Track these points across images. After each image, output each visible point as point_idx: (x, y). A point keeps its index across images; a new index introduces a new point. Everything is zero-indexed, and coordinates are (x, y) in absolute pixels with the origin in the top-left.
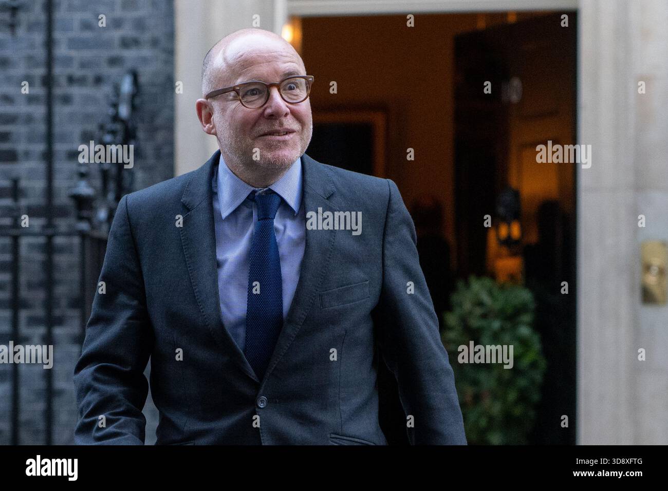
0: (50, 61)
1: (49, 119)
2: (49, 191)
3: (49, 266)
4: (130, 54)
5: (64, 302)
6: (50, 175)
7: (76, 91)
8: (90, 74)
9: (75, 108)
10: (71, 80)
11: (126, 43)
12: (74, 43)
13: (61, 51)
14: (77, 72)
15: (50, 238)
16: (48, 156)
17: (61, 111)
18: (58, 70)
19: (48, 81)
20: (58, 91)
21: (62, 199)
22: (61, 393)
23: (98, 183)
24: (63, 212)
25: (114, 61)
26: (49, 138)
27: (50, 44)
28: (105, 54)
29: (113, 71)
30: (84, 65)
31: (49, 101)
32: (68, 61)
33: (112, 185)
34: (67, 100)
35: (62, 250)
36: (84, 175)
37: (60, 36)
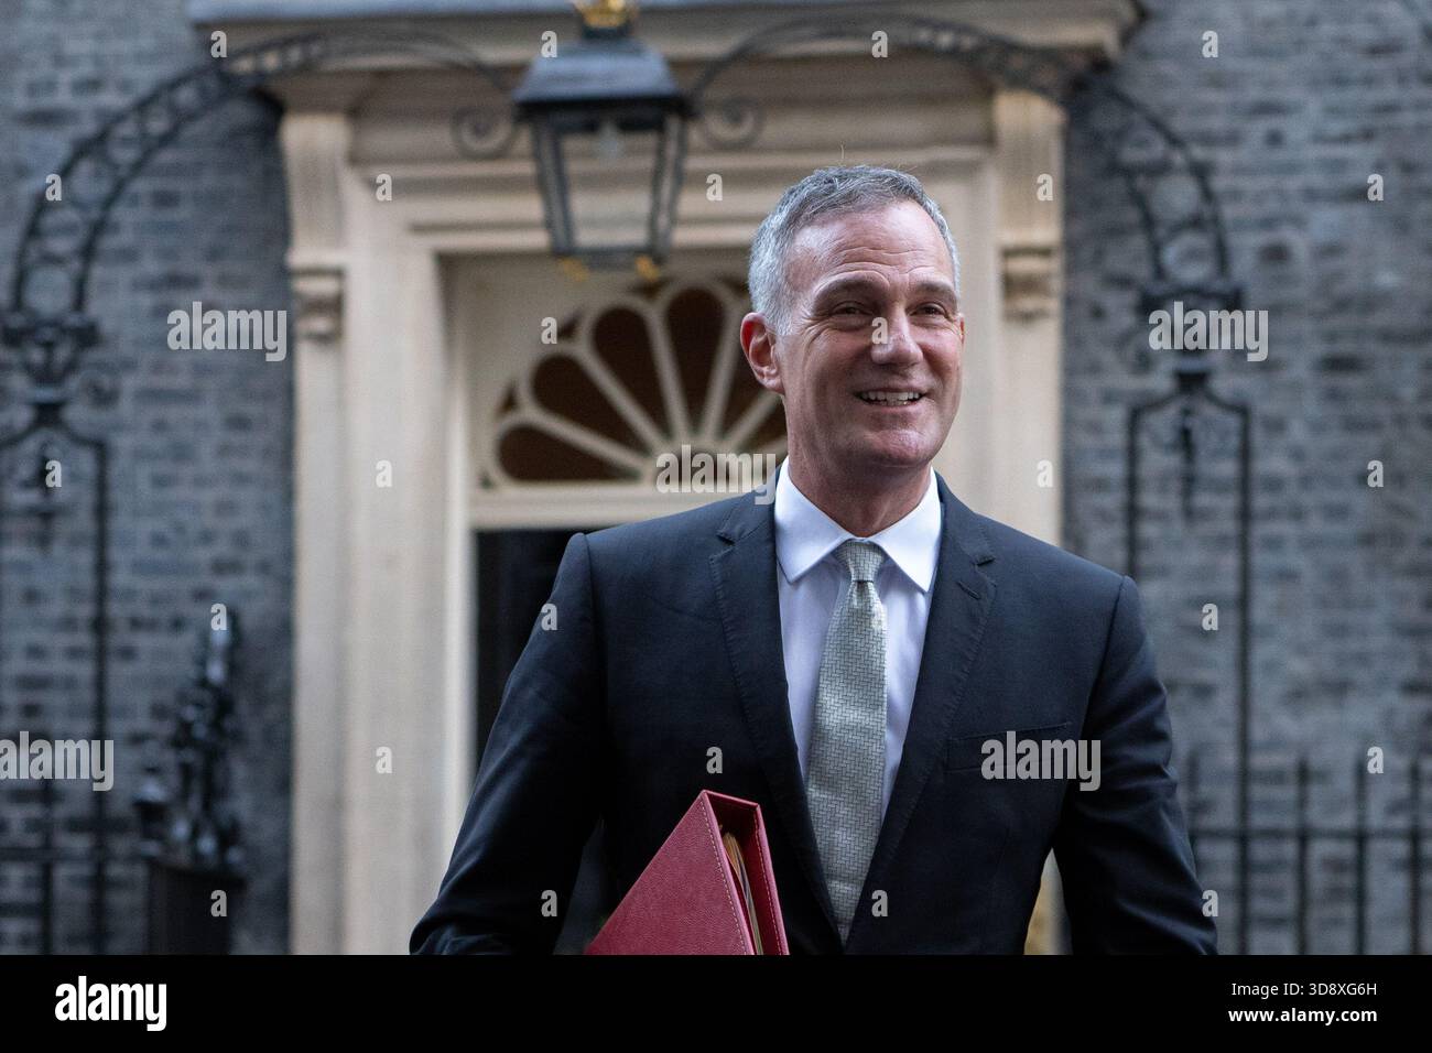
0: (102, 594)
1: (100, 683)
3: (98, 909)
4: (227, 585)
7: (144, 642)
8: (164, 614)
9: (142, 667)
10: (136, 624)
11: (221, 567)
12: (139, 567)
13: (120, 578)
14: (144, 610)
15: (100, 867)
17: (119, 671)
18: (117, 610)
19: (100, 625)
20: (119, 637)
23: (174, 780)
24: (120, 826)
26: (100, 712)
27: (102, 567)
28: (185, 585)
29: (196, 610)
30: (155, 600)
31: (101, 655)
32: (130, 595)
33: (197, 787)
34: (128, 654)
35: (119, 884)
36: (153, 771)
37: (116, 554)
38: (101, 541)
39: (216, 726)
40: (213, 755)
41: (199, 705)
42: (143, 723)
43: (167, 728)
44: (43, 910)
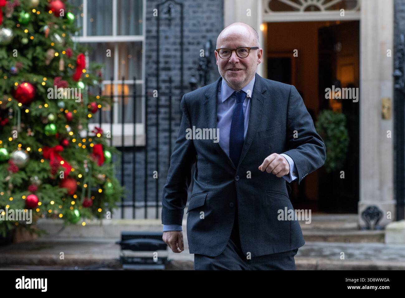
0: (182, 37)
1: (182, 56)
2: (182, 81)
4: (209, 35)
6: (182, 75)
7: (191, 47)
8: (195, 41)
9: (191, 53)
10: (189, 43)
11: (208, 31)
12: (190, 31)
13: (186, 33)
14: (191, 40)
16: (181, 69)
17: (186, 54)
18: (185, 40)
19: (182, 44)
20: (186, 47)
21: (186, 83)
23: (198, 78)
24: (186, 88)
25: (204, 37)
26: (182, 63)
27: (182, 31)
28: (200, 35)
29: (203, 41)
30: (194, 38)
31: (182, 50)
32: (188, 37)
33: (203, 79)
34: (188, 50)
36: (193, 76)
37: (185, 28)
38: (182, 25)
39: (207, 66)
40: (206, 72)
41: (203, 61)
42: (191, 65)
43: (196, 66)
44: (170, 106)
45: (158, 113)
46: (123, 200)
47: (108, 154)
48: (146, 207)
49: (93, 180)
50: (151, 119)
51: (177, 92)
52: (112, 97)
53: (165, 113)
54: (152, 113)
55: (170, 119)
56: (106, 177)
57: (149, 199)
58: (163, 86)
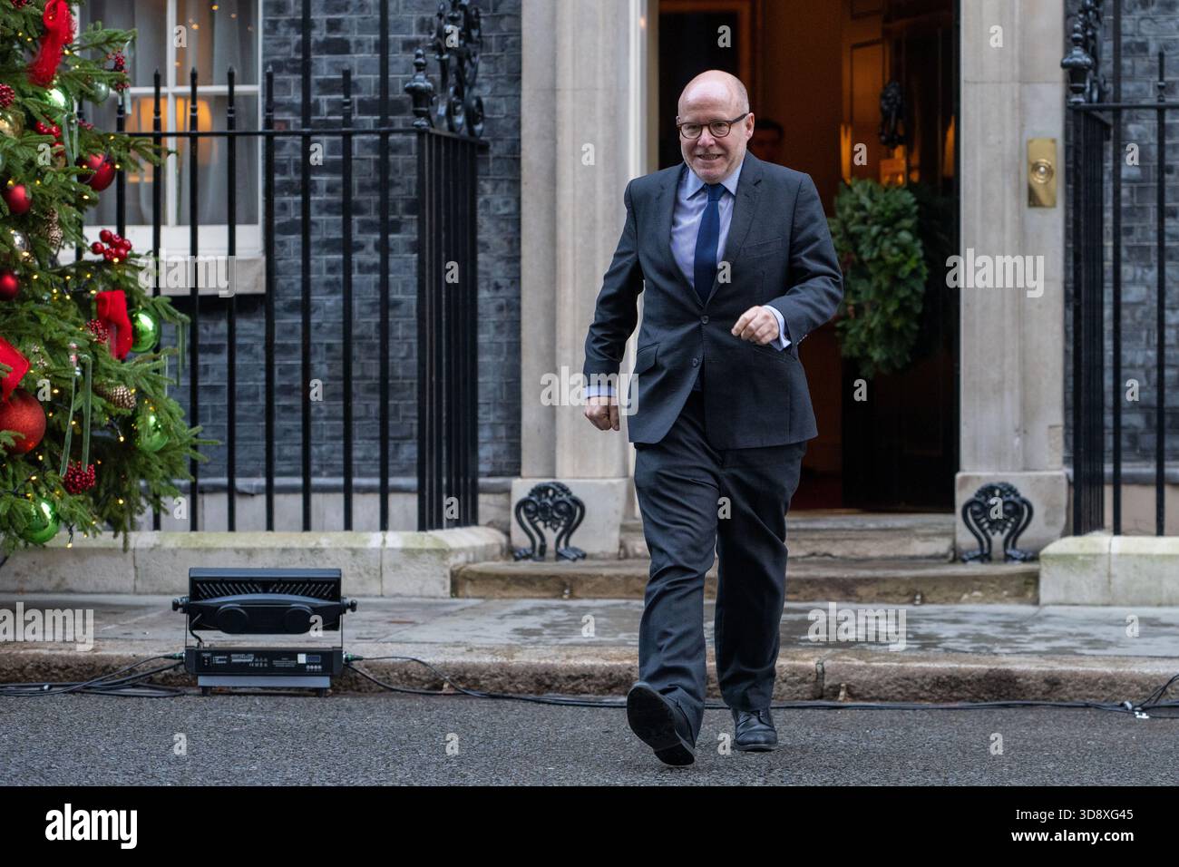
2: (384, 84)
5: (400, 205)
6: (385, 67)
16: (383, 47)
22: (397, 304)
26: (384, 27)
39: (465, 36)
42: (414, 34)
44: (345, 167)
45: (306, 189)
46: (194, 468)
47: (145, 322)
48: (270, 491)
49: (99, 402)
50: (284, 207)
51: (370, 120)
52: (158, 135)
53: (331, 189)
54: (288, 187)
55: (347, 208)
56: (141, 394)
57: (279, 466)
58: (323, 100)
